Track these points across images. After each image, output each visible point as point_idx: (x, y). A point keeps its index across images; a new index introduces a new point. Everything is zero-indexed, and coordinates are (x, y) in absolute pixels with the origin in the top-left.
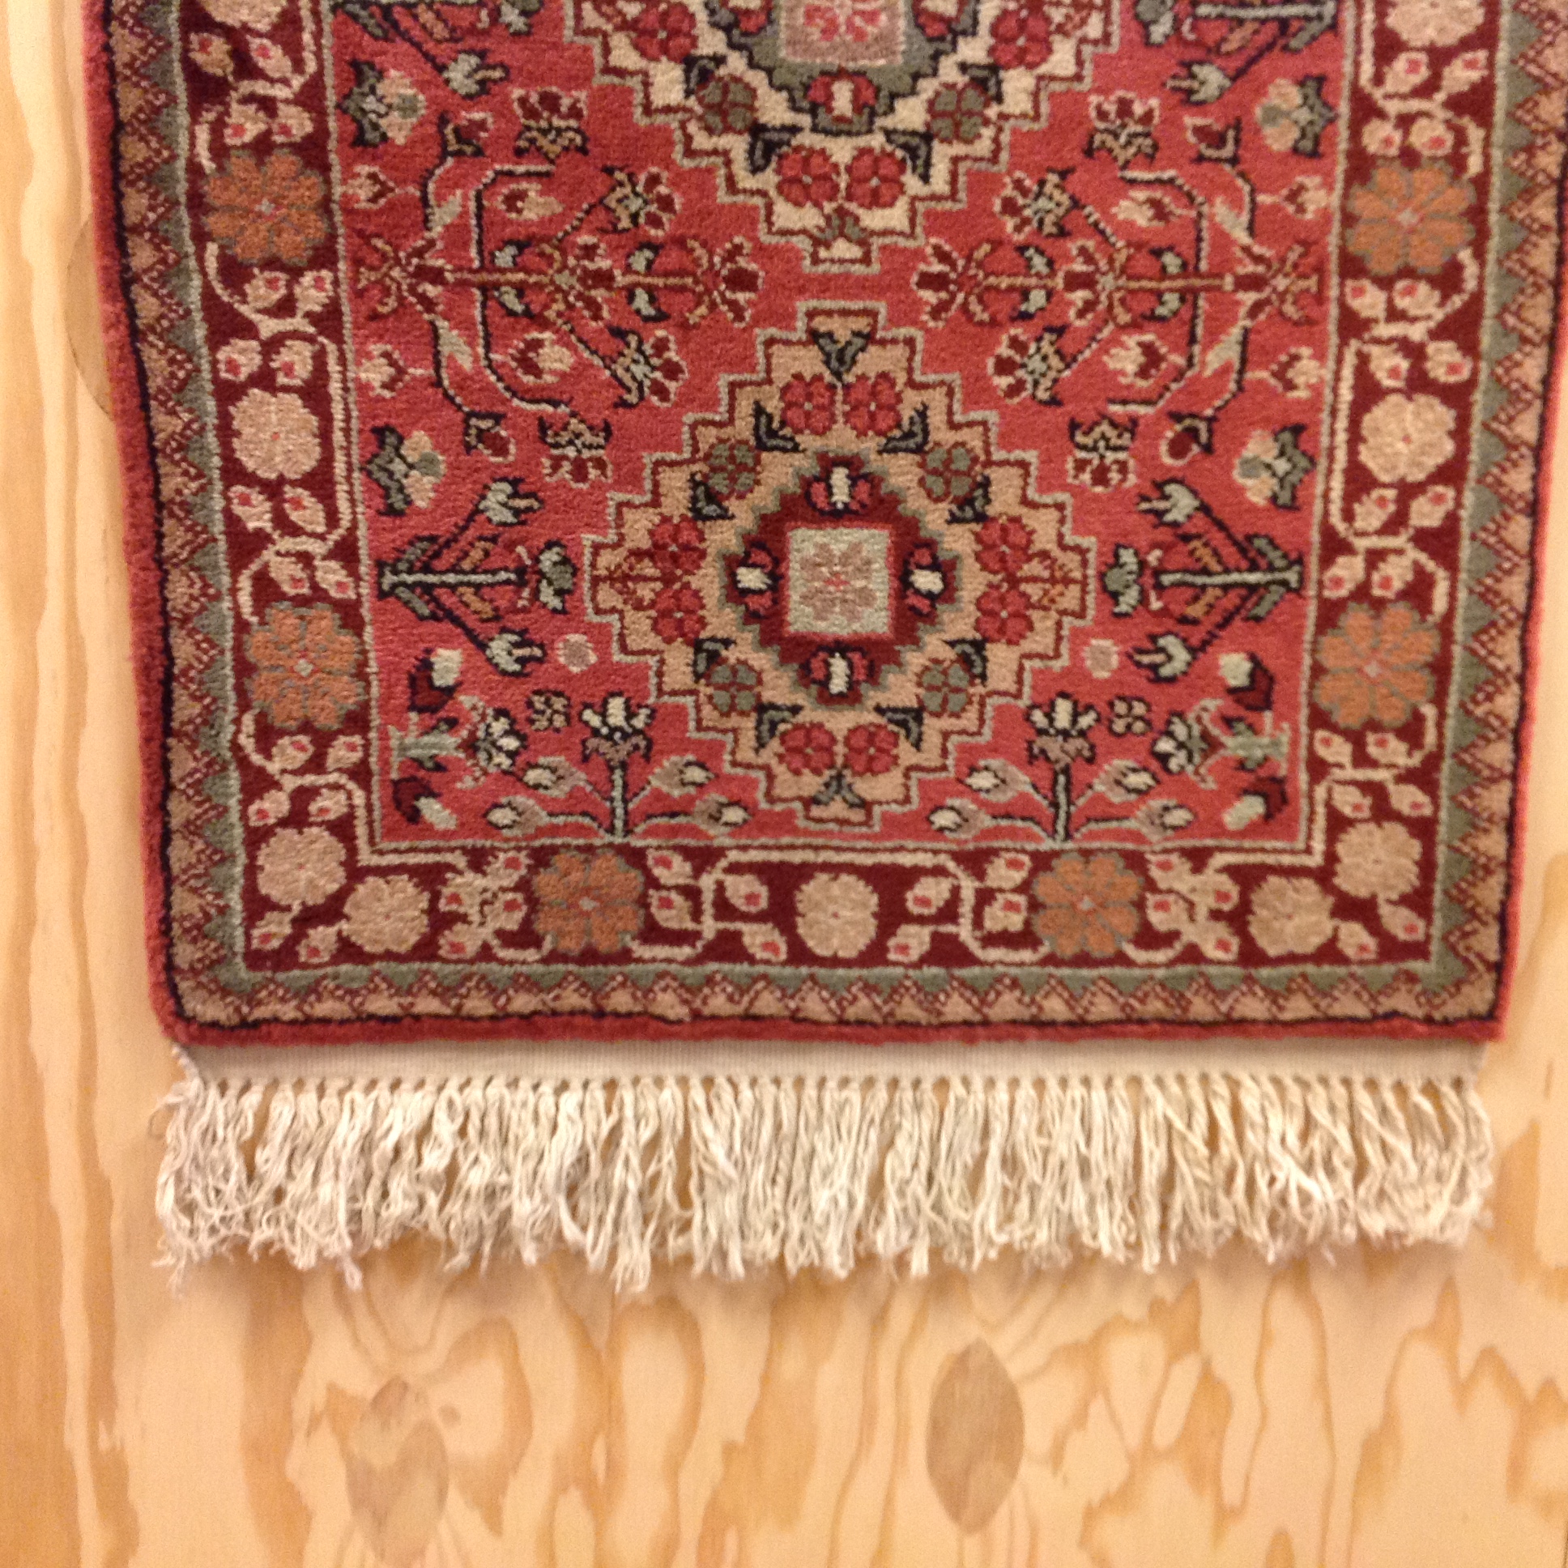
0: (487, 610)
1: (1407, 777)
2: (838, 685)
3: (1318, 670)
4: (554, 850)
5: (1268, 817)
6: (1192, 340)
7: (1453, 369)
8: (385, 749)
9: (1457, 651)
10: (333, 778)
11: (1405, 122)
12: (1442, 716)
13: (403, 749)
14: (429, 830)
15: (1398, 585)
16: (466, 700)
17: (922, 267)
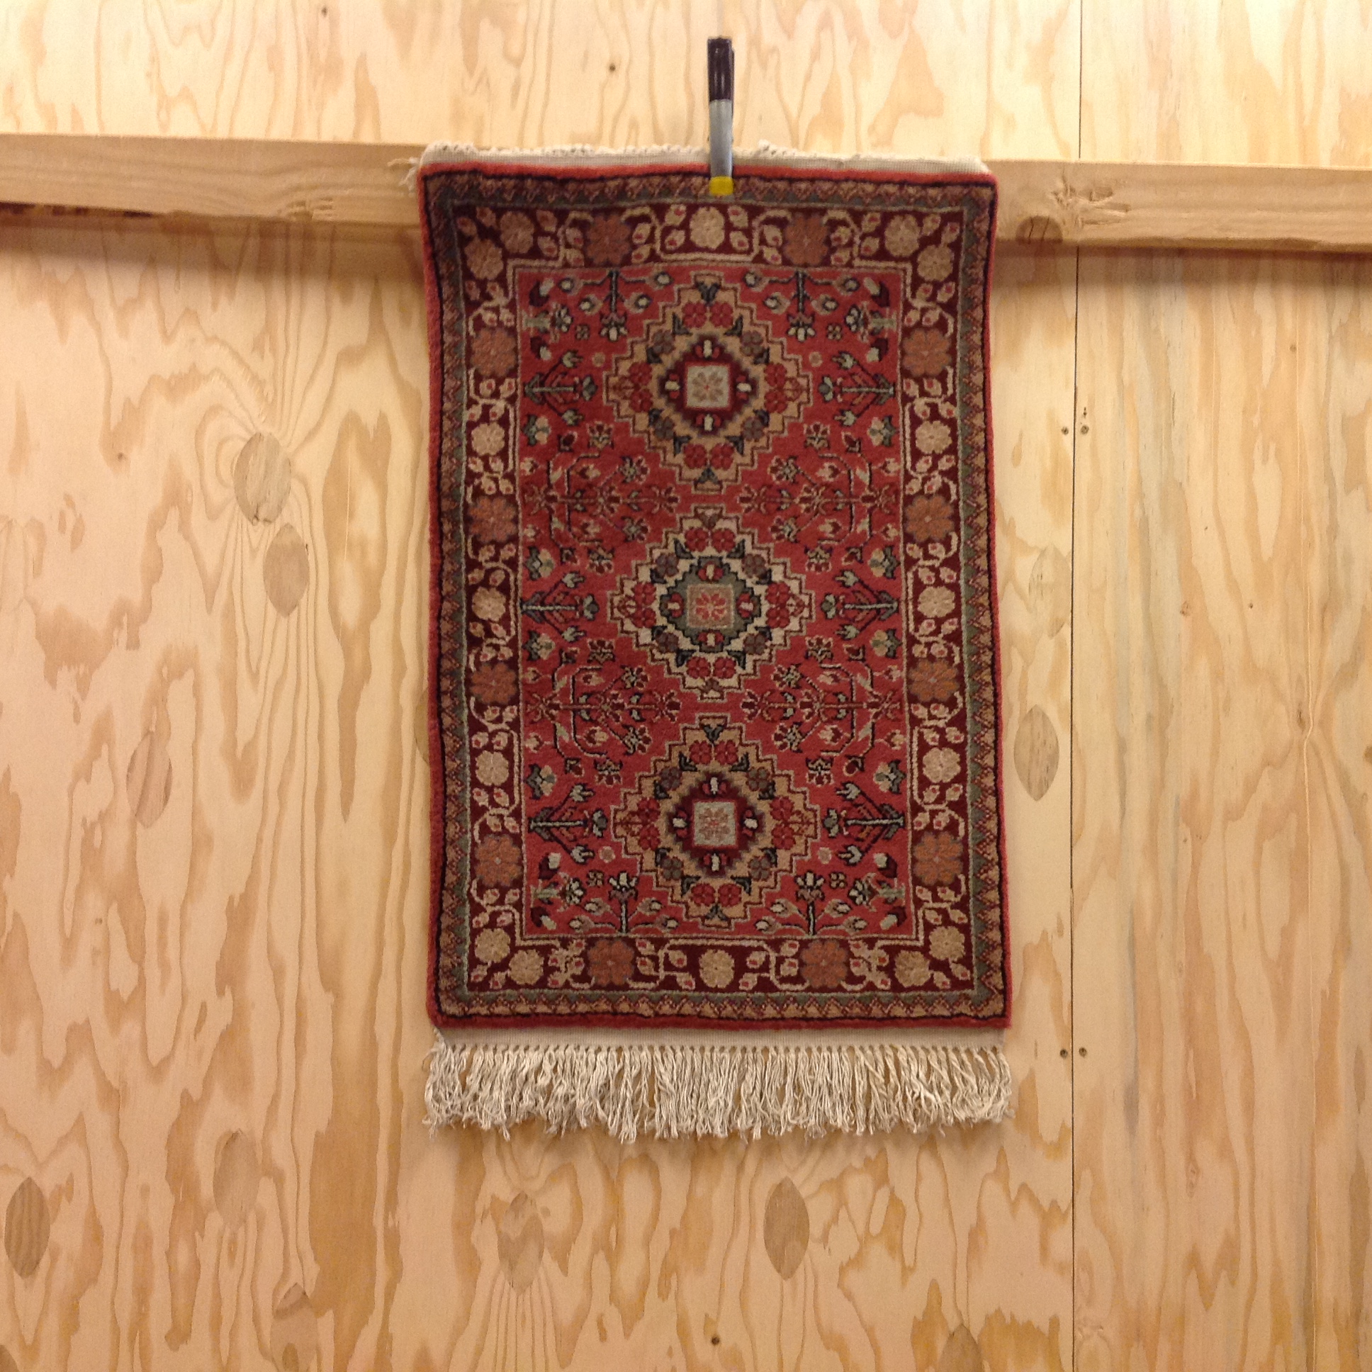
0: (572, 837)
1: (955, 906)
2: (715, 867)
3: (914, 861)
4: (597, 939)
5: (899, 924)
6: (852, 727)
7: (957, 738)
8: (529, 895)
9: (970, 851)
10: (507, 907)
11: (928, 645)
12: (967, 880)
13: (536, 895)
14: (545, 930)
15: (943, 824)
16: (562, 874)
17: (744, 700)
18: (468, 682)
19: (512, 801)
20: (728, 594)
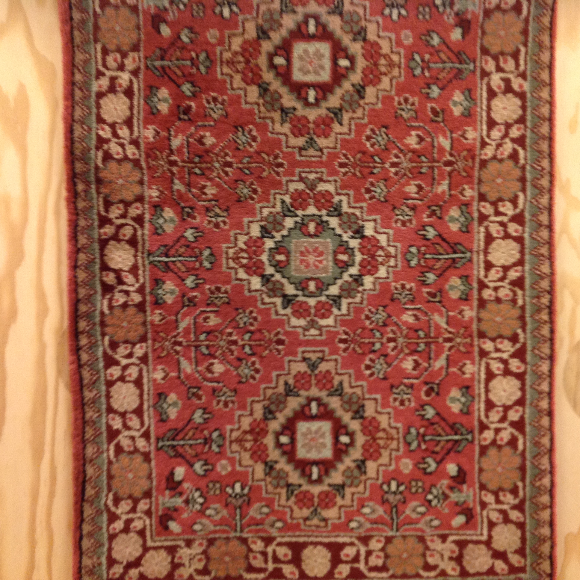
0: (194, 453)
1: (514, 507)
2: (315, 476)
3: (481, 470)
4: (215, 539)
5: (467, 522)
6: (430, 358)
7: (518, 368)
8: (157, 505)
9: (528, 463)
10: (139, 515)
11: (496, 289)
12: (524, 487)
13: (163, 504)
14: (171, 533)
15: (506, 440)
16: (186, 485)
17: (339, 337)
18: (103, 324)
19: (142, 424)
20: (327, 247)
